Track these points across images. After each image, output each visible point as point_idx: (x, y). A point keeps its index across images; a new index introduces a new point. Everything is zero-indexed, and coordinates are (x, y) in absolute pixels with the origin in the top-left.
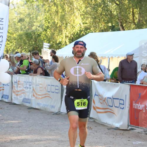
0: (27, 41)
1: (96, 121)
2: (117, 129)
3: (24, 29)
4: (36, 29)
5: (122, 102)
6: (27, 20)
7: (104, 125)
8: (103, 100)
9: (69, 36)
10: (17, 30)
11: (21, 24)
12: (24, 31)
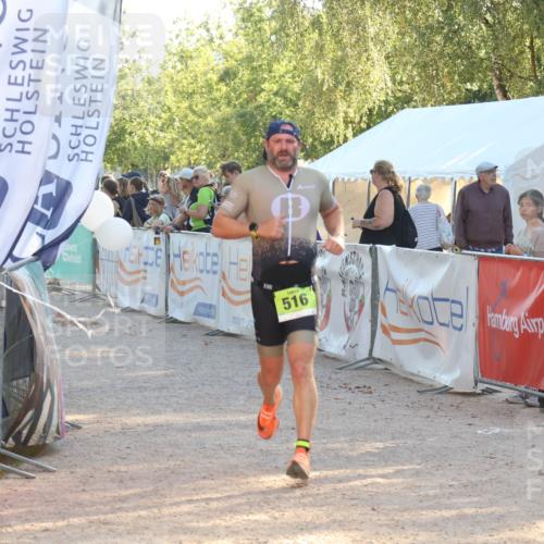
0: (244, 138)
1: (394, 370)
2: (446, 390)
3: (237, 99)
4: (268, 101)
5: (456, 309)
6: (245, 75)
7: (411, 380)
8: (408, 304)
9: (357, 120)
10: (215, 103)
11: (227, 85)
12: (235, 106)
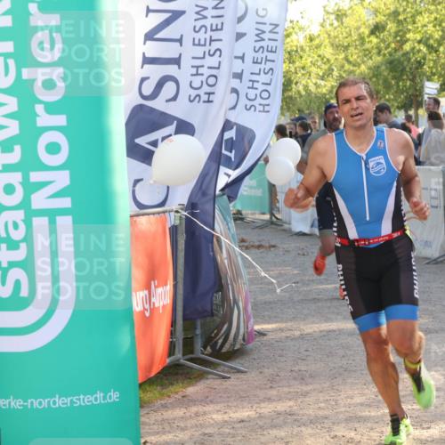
0: (393, 81)
4: (413, 49)
6: (392, 27)
10: (367, 53)
11: (377, 37)
12: (384, 55)
